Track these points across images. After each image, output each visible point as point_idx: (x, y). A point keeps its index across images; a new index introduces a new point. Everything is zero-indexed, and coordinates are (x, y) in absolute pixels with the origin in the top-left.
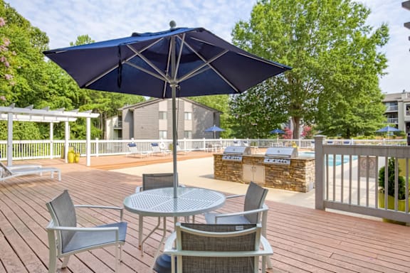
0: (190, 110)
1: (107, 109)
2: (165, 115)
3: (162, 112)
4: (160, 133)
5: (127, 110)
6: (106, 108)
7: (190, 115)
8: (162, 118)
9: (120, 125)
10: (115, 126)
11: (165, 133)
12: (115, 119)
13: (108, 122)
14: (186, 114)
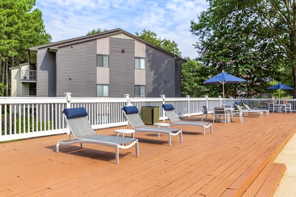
0: (143, 55)
1: (12, 53)
2: (106, 59)
3: (102, 56)
4: (99, 87)
5: (45, 50)
6: (10, 52)
7: (143, 62)
8: (102, 65)
9: (33, 75)
10: (25, 78)
11: (106, 89)
12: (25, 68)
13: (14, 72)
14: (137, 60)
